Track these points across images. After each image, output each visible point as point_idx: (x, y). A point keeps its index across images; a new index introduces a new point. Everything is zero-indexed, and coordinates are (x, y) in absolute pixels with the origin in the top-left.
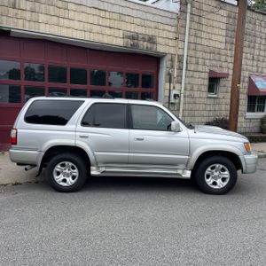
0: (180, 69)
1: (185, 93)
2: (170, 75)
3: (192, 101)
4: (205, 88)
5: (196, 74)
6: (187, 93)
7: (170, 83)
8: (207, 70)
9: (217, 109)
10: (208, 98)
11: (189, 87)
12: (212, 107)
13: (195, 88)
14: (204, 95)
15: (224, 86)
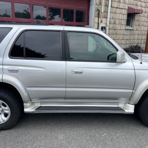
0: (107, 6)
1: (109, 26)
2: (98, 11)
3: (115, 32)
4: (124, 22)
5: (118, 11)
6: (111, 26)
7: (99, 17)
8: (127, 8)
9: (132, 38)
10: (126, 29)
11: (112, 21)
12: (128, 37)
13: (117, 22)
14: (124, 27)
15: (138, 21)
